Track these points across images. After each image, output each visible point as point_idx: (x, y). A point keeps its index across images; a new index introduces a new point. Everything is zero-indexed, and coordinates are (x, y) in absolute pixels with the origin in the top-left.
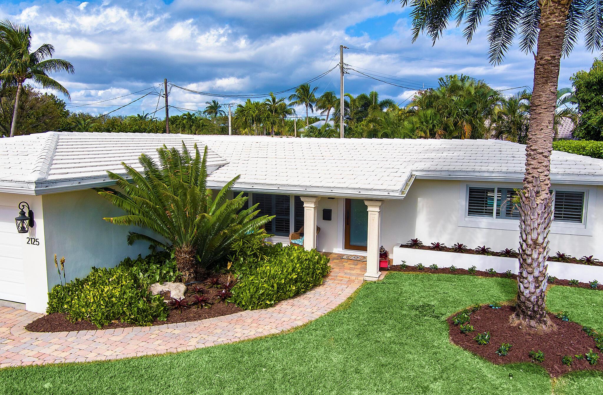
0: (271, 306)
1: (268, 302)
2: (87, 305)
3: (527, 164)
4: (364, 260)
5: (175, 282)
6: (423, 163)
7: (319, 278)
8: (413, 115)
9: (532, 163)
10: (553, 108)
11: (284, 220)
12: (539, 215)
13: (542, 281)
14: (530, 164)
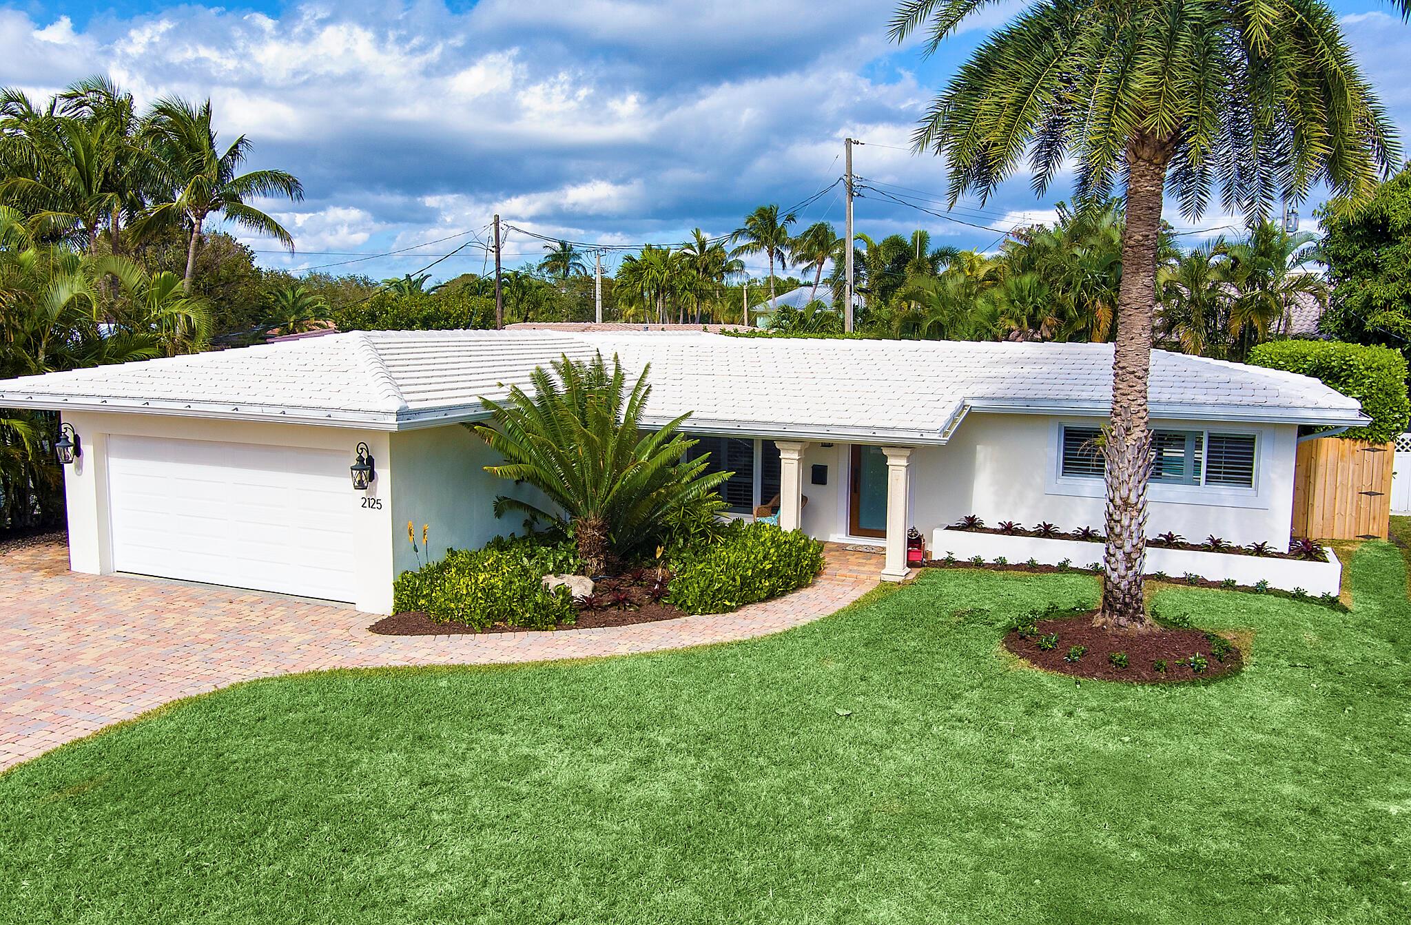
0: (731, 609)
1: (727, 603)
2: (458, 598)
3: (1115, 389)
4: (881, 552)
5: (575, 574)
6: (984, 386)
7: (806, 573)
8: (994, 285)
9: (1120, 386)
10: (1148, 308)
11: (743, 485)
12: (1129, 462)
13: (1136, 560)
14: (1119, 389)
